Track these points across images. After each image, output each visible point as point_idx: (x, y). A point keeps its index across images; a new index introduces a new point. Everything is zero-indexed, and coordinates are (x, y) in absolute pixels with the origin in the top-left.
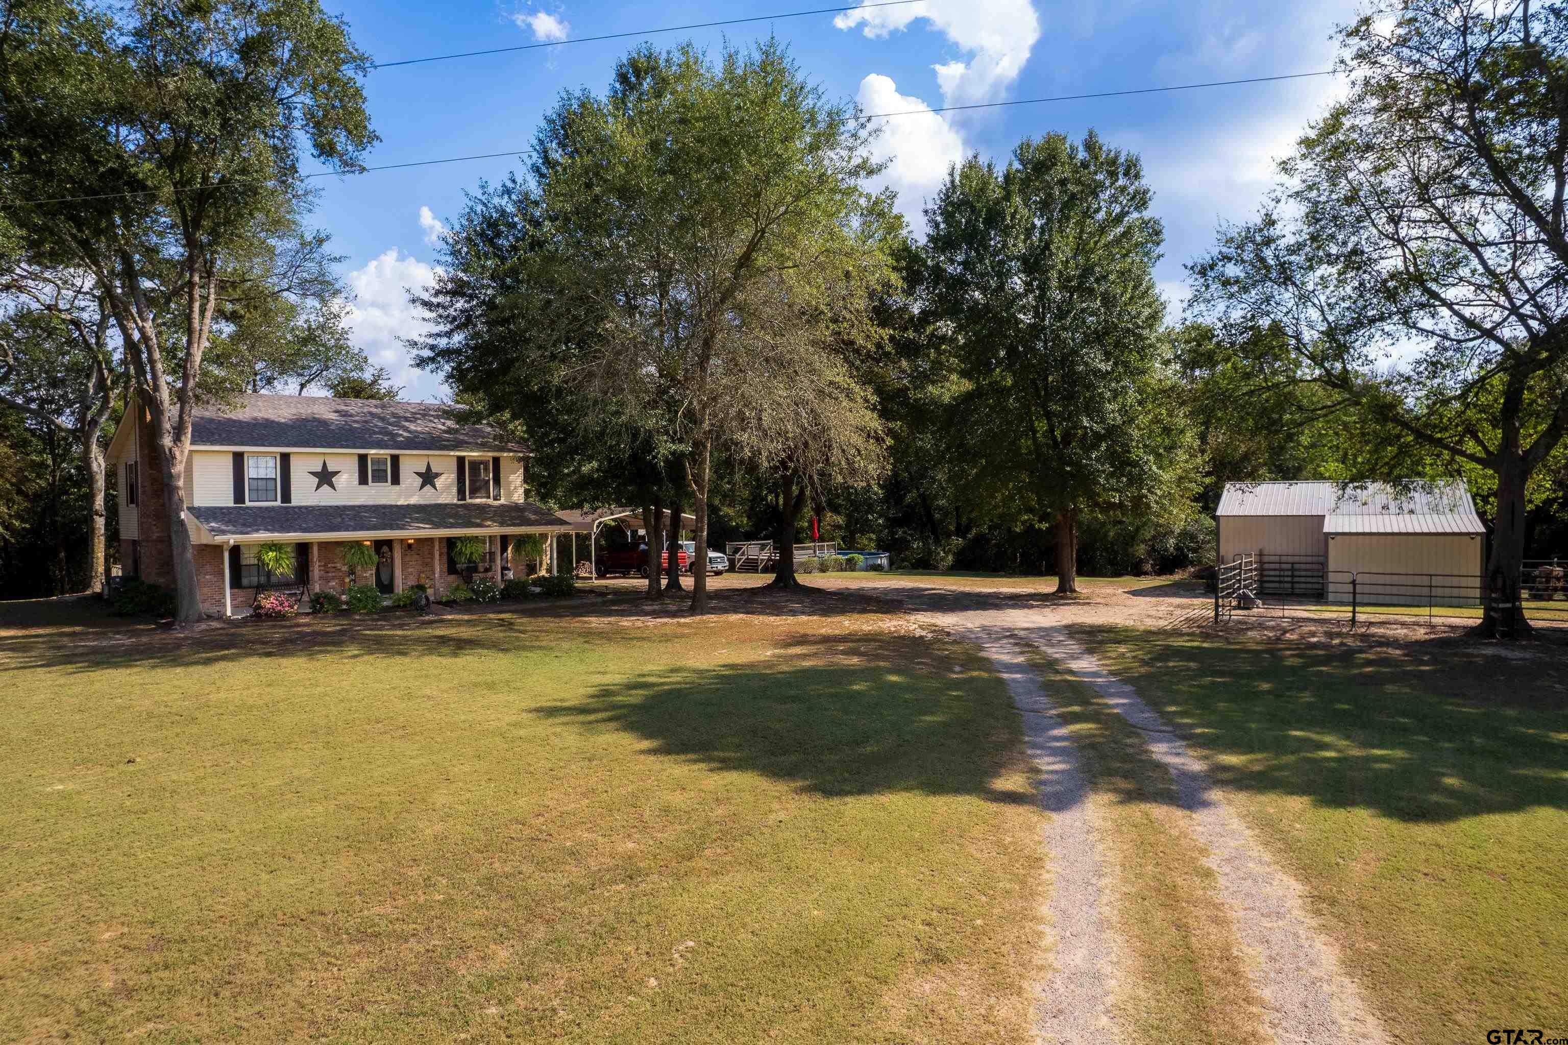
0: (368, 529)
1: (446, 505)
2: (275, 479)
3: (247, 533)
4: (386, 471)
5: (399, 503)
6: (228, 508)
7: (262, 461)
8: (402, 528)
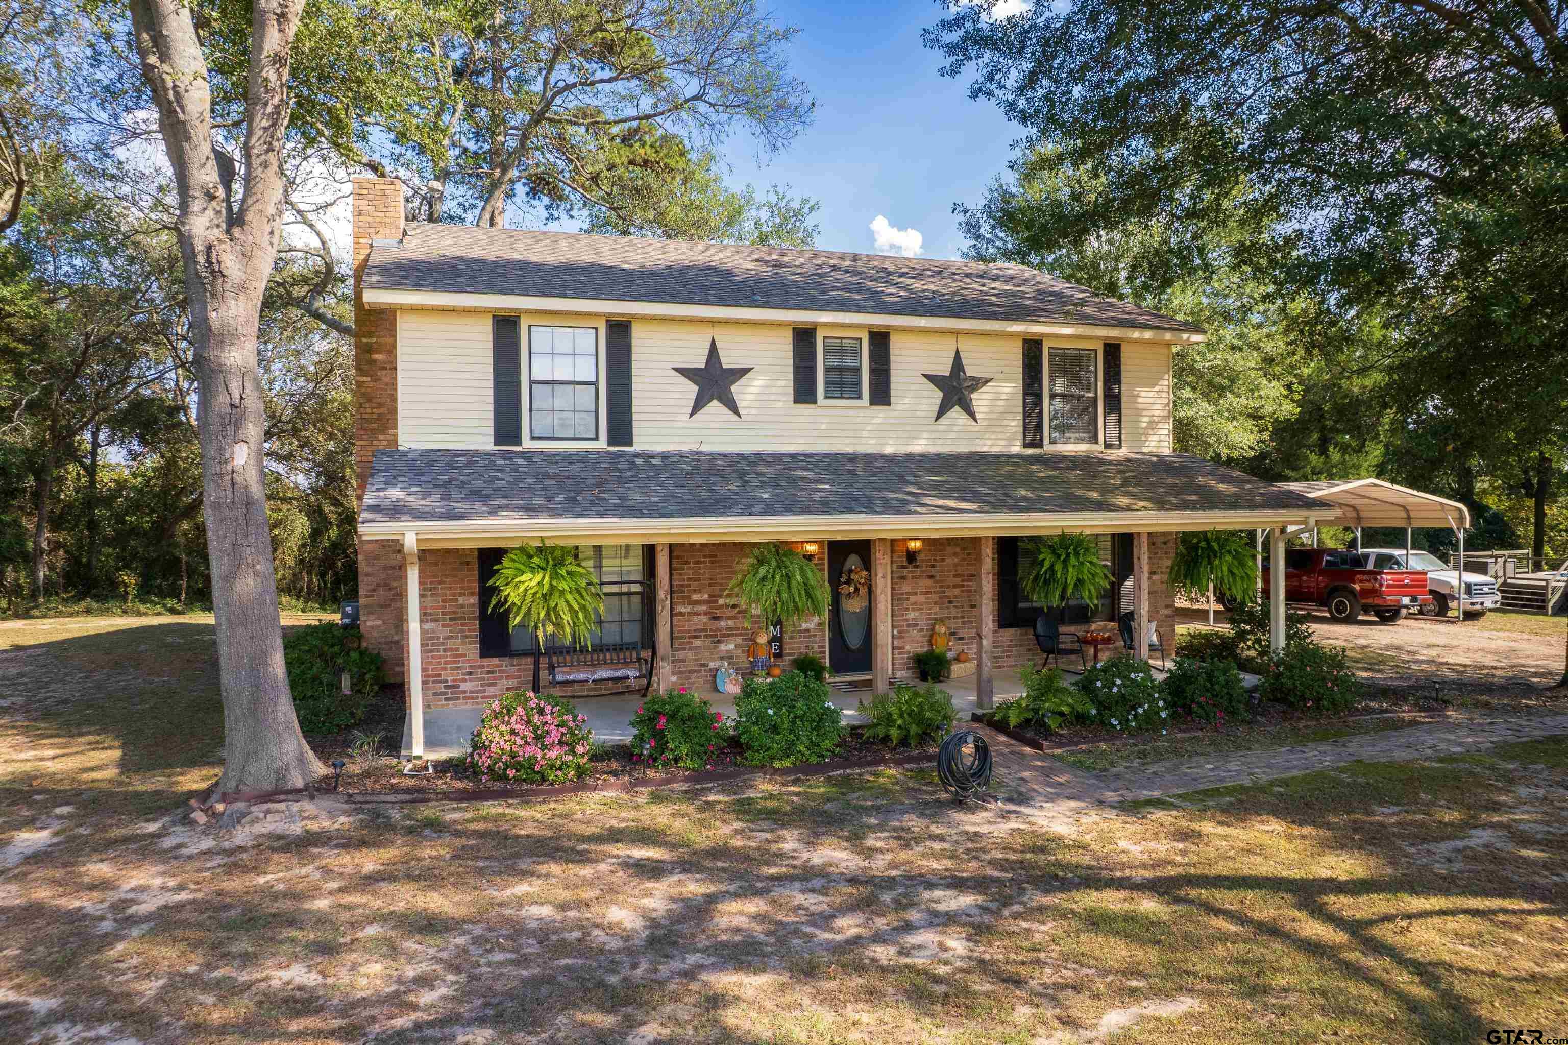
0: (806, 510)
1: (997, 456)
2: (595, 384)
3: (460, 517)
4: (857, 370)
5: (889, 450)
6: (473, 456)
7: (564, 338)
8: (900, 508)
